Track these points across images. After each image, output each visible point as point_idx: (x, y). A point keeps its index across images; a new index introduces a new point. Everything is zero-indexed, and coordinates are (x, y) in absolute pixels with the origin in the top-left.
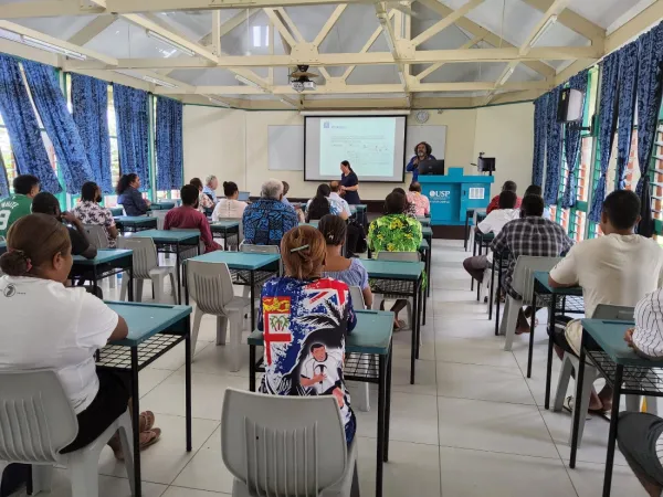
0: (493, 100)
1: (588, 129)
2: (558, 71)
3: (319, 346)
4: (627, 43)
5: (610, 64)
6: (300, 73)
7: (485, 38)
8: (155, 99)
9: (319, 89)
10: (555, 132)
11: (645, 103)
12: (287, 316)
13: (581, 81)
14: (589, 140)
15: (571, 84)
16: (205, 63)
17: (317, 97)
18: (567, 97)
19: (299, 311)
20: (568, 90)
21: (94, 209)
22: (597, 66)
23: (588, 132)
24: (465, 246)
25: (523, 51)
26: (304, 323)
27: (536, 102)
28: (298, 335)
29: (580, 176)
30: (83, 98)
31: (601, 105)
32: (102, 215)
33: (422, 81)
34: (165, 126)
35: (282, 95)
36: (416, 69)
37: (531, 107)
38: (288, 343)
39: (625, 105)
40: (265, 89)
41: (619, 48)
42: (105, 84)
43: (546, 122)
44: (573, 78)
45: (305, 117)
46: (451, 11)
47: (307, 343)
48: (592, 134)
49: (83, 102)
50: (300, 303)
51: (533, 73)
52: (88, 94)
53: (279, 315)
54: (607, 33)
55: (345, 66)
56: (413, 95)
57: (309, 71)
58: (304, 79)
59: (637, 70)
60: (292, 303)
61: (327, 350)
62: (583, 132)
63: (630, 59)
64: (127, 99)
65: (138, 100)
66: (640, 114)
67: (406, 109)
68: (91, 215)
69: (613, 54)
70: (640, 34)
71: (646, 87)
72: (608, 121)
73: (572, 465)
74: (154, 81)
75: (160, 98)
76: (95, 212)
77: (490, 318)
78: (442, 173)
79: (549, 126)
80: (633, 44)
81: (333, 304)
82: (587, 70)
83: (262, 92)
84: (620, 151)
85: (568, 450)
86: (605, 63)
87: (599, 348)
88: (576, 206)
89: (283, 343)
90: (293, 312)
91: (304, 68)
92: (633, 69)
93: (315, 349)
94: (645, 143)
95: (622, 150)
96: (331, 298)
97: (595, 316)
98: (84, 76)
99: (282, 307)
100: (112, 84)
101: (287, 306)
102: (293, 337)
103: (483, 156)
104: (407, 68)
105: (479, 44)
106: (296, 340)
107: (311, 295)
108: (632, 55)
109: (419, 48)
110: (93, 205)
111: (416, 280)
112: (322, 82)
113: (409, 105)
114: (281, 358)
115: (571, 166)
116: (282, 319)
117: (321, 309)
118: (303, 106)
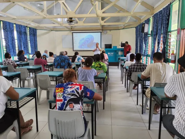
0: (124, 27)
1: (150, 34)
2: (142, 19)
3: (71, 103)
4: (160, 10)
5: (155, 16)
6: (70, 20)
7: (121, 10)
8: (28, 28)
9: (76, 25)
10: (141, 36)
11: (164, 26)
12: (62, 93)
13: (148, 21)
14: (151, 37)
15: (145, 22)
16: (42, 17)
17: (75, 27)
18: (144, 26)
19: (66, 92)
20: (144, 24)
21: (9, 61)
22: (152, 17)
23: (150, 35)
24: (118, 68)
25: (132, 13)
26: (67, 96)
27: (136, 28)
28: (65, 100)
29: (148, 47)
30: (6, 28)
31: (153, 28)
32: (12, 62)
33: (105, 22)
34: (32, 36)
35: (65, 27)
36: (103, 19)
37: (134, 29)
38: (62, 102)
39: (160, 27)
40: (61, 25)
41: (157, 12)
42: (13, 24)
43: (139, 33)
44: (145, 21)
45: (73, 33)
46: (112, 2)
47: (68, 102)
48: (151, 36)
49: (7, 29)
50: (67, 89)
51: (135, 19)
52: (8, 27)
53: (59, 93)
54: (155, 8)
55: (83, 18)
56: (103, 26)
57: (73, 19)
58: (71, 22)
59: (162, 18)
60: (64, 89)
61: (74, 105)
62: (148, 35)
63: (161, 15)
64: (20, 28)
65: (23, 28)
66: (163, 30)
67: (101, 30)
68: (8, 63)
69: (156, 14)
70: (163, 8)
71: (165, 22)
72: (155, 32)
73: (149, 129)
74: (28, 23)
75: (30, 28)
76: (9, 62)
77: (125, 88)
78: (111, 48)
79: (139, 34)
80: (161, 11)
81: (77, 90)
82: (149, 18)
83: (59, 25)
84: (158, 40)
85: (148, 124)
86: (154, 16)
87: (156, 95)
88: (147, 56)
89: (60, 102)
90: (64, 92)
91: (71, 18)
92: (161, 17)
93: (70, 104)
94: (164, 38)
95: (159, 40)
96: (77, 88)
97: (154, 86)
98: (6, 22)
99: (61, 91)
100: (15, 24)
101: (62, 90)
102: (63, 100)
103: (122, 43)
104: (100, 18)
105: (120, 12)
106: (64, 101)
107: (71, 88)
108: (161, 14)
109: (103, 13)
110: (9, 60)
111: (104, 79)
112: (77, 23)
113: (101, 29)
114: (59, 107)
115: (145, 45)
116: (60, 95)
117: (73, 91)
118: (72, 30)
